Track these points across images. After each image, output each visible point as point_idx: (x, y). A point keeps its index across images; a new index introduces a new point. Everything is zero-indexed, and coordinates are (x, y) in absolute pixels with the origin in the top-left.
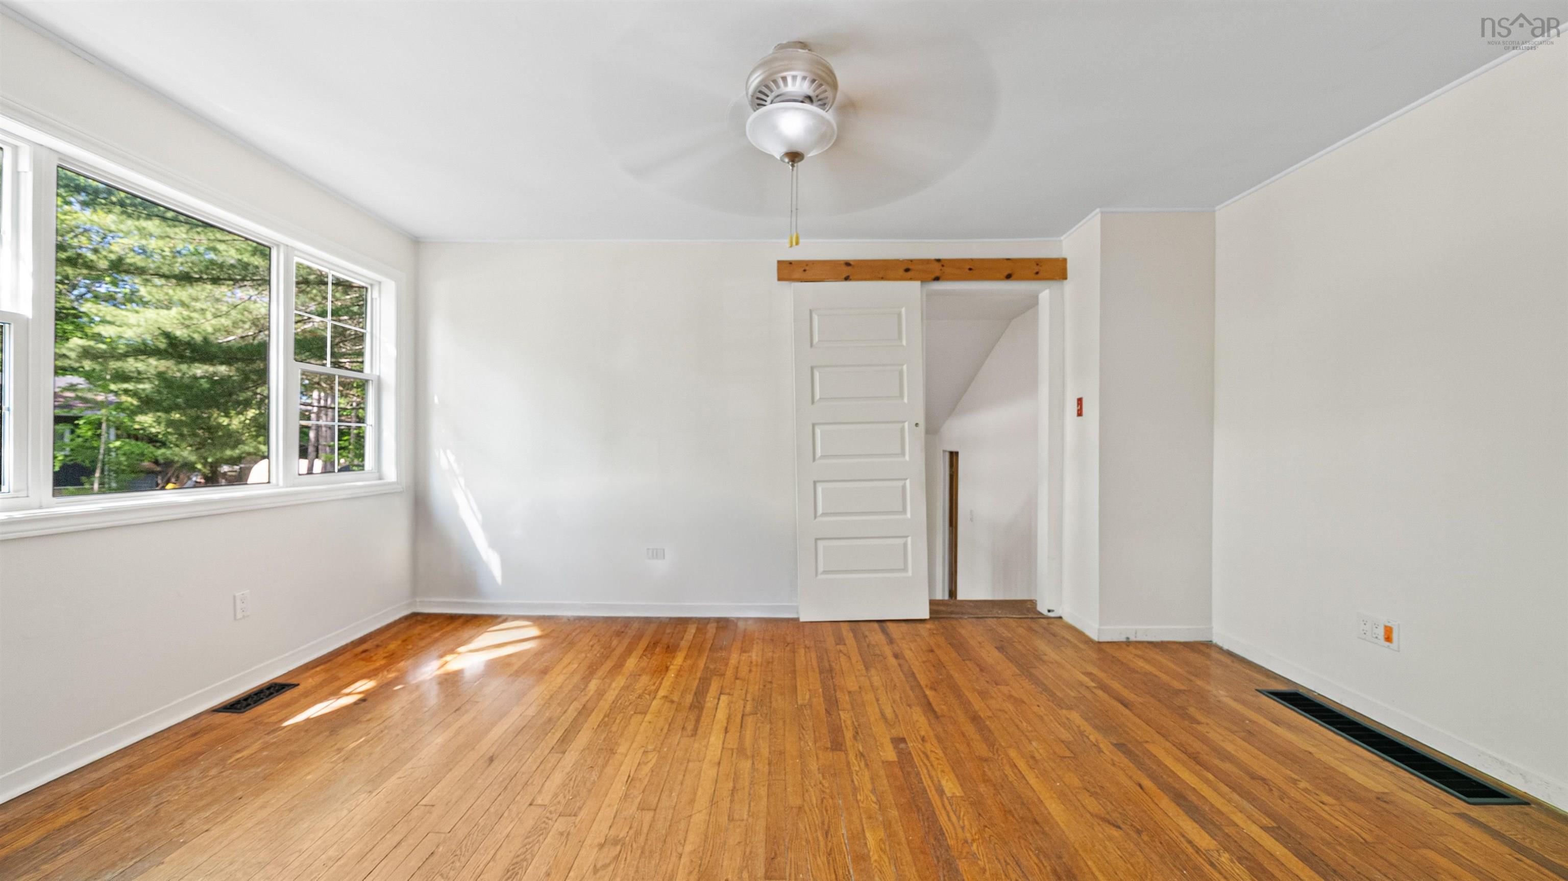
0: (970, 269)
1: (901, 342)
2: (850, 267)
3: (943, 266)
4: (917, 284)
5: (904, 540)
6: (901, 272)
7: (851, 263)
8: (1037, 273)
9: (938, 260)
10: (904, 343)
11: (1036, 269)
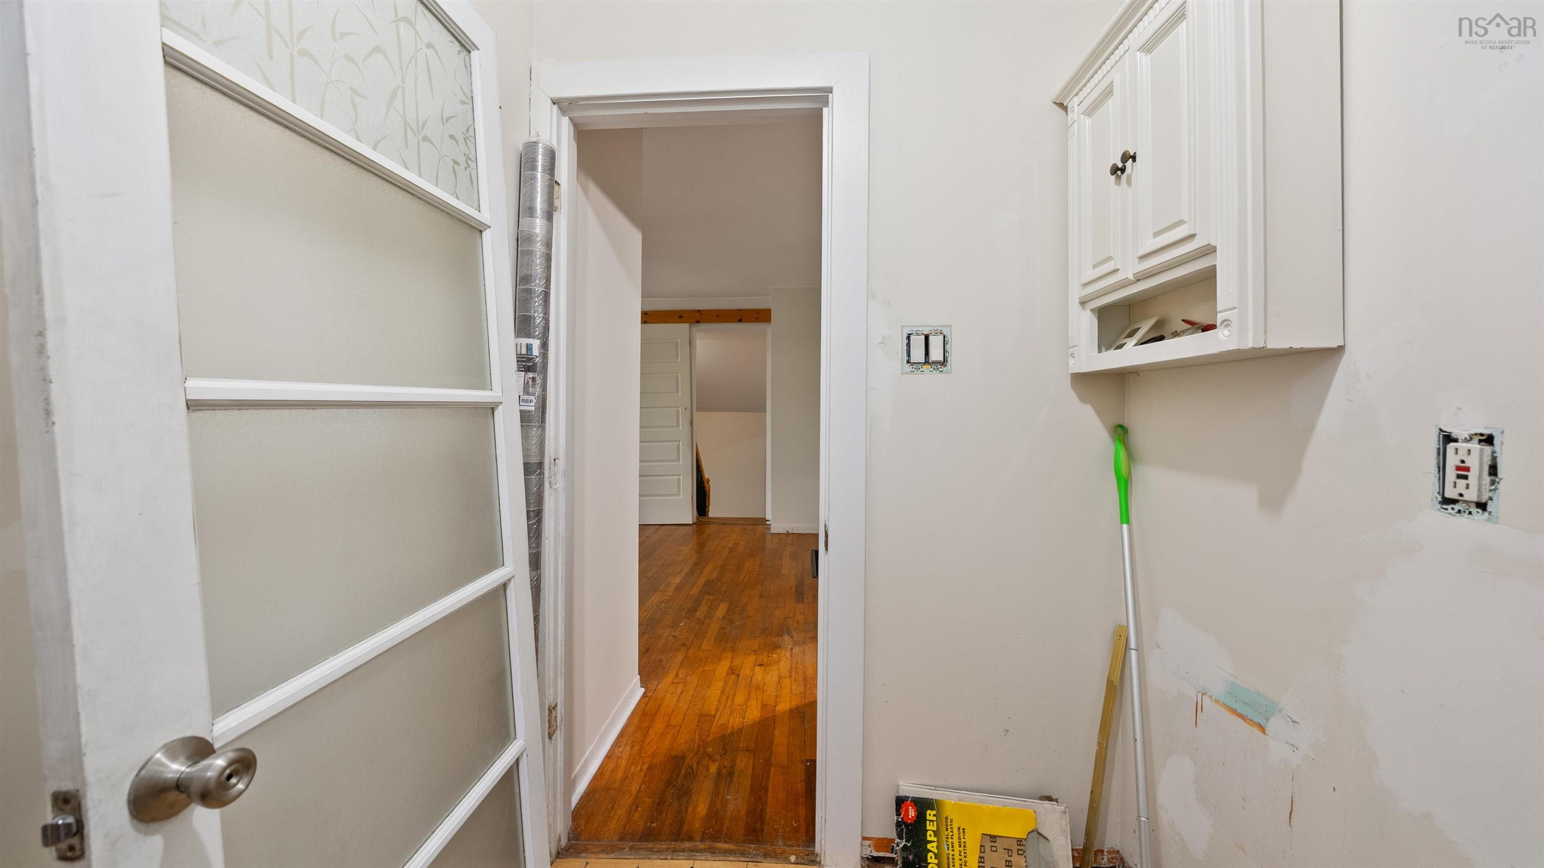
0: (717, 316)
2: (647, 316)
3: (702, 314)
4: (687, 325)
5: (679, 477)
6: (677, 318)
7: (649, 313)
8: (757, 318)
9: (699, 311)
10: (679, 360)
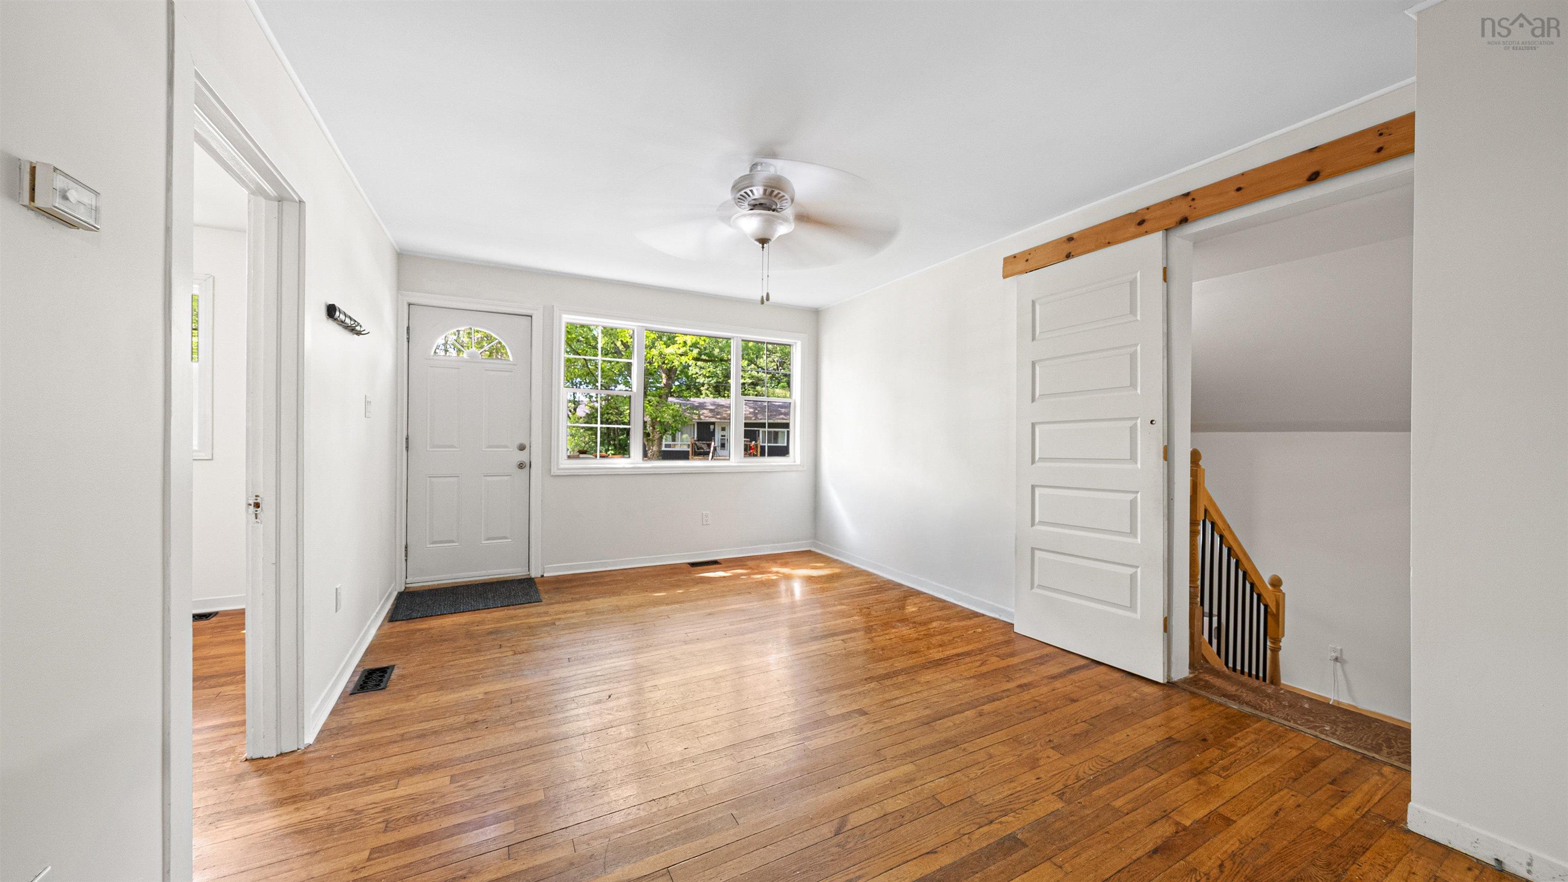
0: (1239, 189)
1: (1136, 317)
2: (1072, 242)
3: (1193, 200)
4: (1158, 236)
5: (1132, 570)
6: (1133, 229)
7: (1074, 236)
9: (1186, 195)
10: (1139, 315)
11: (1379, 142)
